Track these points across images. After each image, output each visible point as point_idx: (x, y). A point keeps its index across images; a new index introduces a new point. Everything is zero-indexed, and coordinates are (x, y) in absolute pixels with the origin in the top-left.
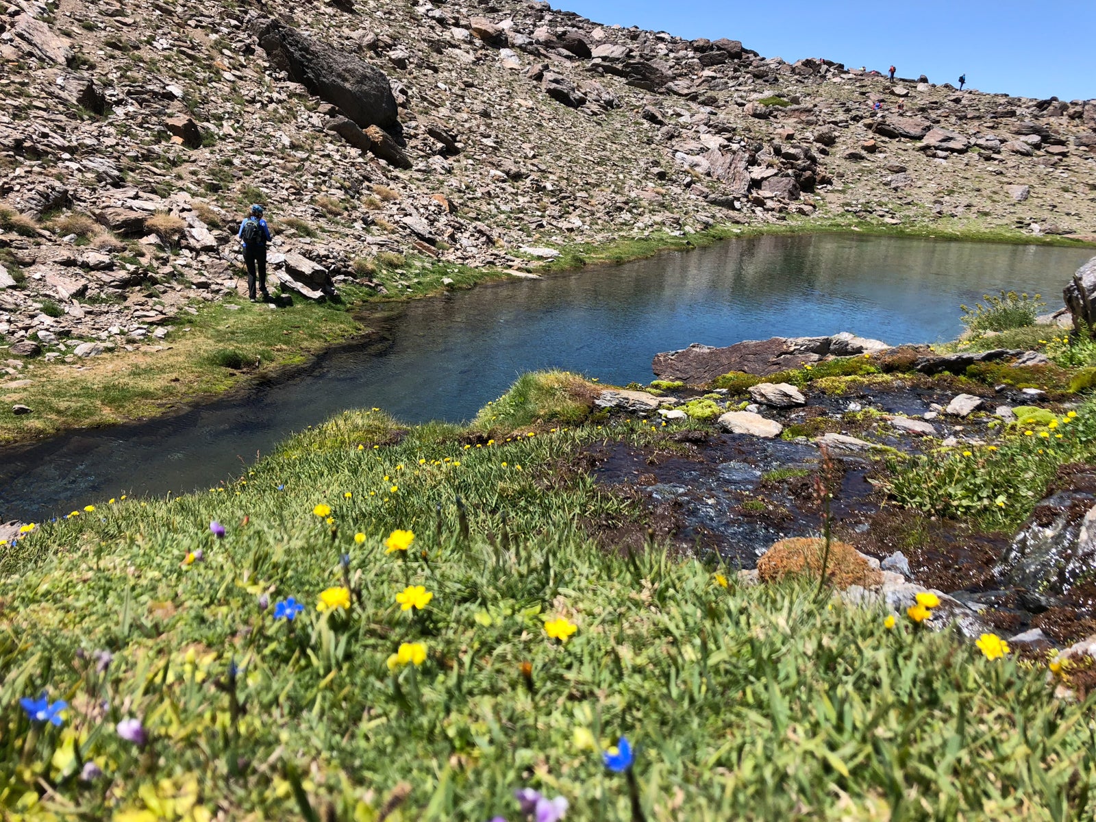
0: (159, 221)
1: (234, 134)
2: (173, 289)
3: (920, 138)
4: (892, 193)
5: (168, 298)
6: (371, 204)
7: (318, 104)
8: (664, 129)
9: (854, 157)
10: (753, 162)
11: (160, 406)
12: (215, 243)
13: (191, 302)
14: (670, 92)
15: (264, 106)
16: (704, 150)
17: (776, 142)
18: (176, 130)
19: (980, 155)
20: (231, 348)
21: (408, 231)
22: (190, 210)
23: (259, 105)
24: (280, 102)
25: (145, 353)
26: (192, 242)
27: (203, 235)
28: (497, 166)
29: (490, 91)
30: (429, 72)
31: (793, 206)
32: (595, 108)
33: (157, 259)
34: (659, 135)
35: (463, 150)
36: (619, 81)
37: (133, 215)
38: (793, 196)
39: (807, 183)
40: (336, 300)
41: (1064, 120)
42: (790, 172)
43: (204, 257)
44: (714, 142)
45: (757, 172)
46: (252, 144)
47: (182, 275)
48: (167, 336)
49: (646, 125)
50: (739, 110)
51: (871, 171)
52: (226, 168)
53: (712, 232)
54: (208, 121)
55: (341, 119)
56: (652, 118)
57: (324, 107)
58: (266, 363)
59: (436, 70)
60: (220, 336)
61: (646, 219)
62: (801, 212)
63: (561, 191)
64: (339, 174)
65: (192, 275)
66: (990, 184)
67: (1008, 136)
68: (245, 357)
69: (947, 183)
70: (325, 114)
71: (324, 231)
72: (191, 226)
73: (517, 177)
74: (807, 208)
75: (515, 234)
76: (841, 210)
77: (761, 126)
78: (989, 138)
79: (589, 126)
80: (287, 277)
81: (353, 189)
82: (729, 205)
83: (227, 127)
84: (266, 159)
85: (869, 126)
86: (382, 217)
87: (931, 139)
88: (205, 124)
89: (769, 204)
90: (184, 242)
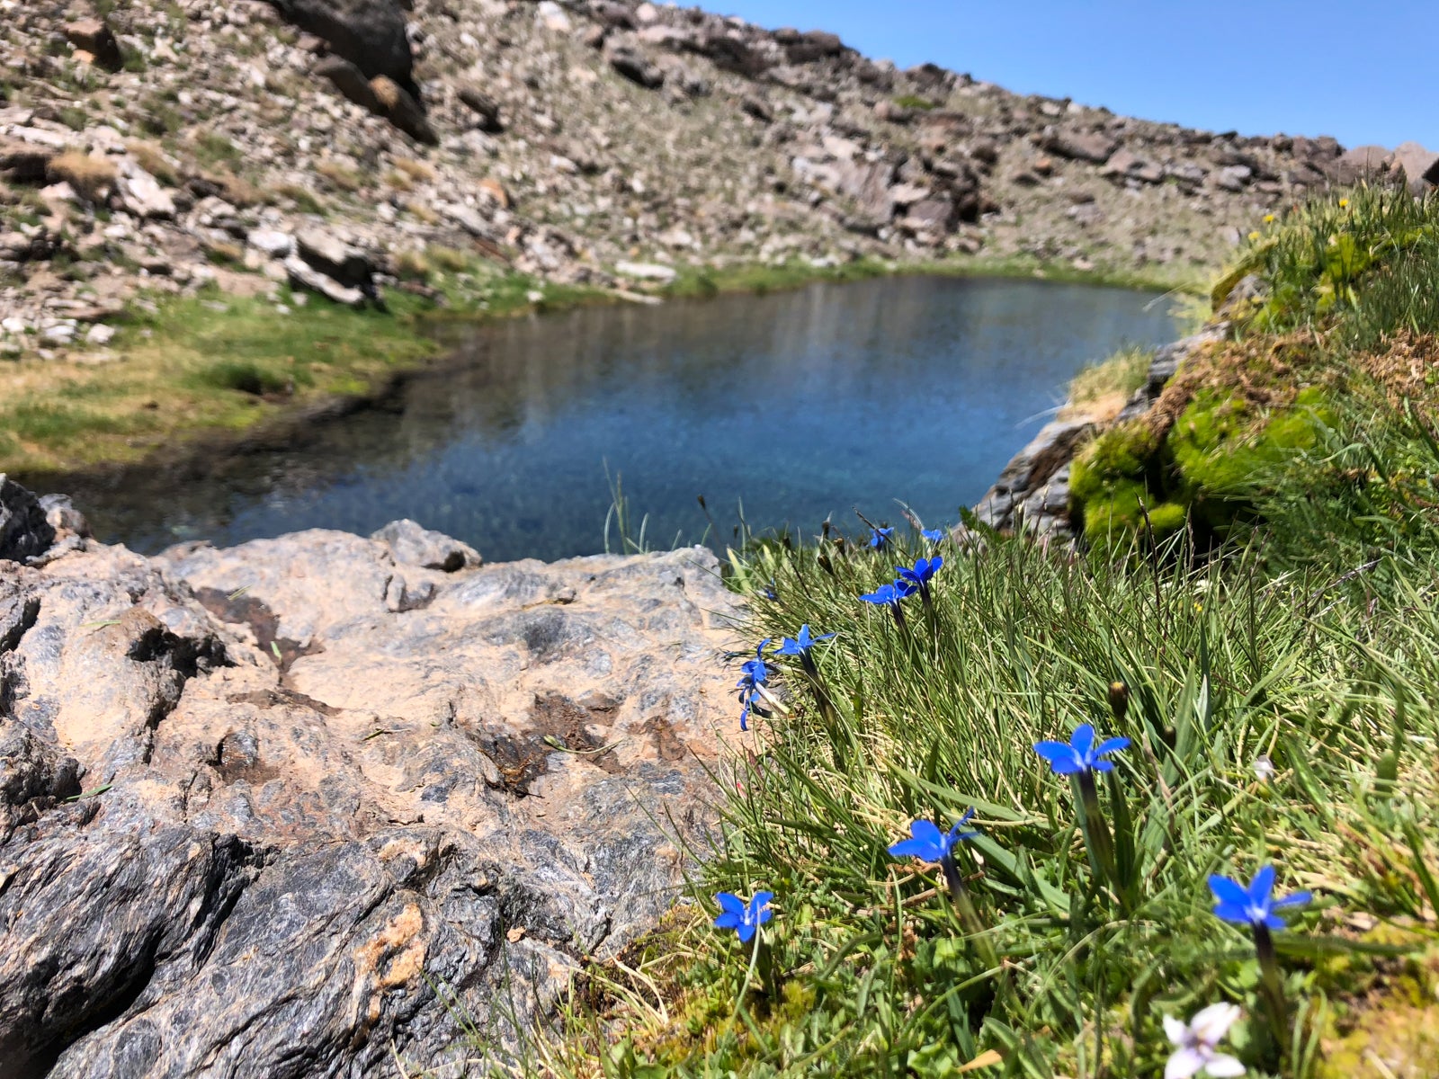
0: (73, 163)
1: (174, 58)
2: (107, 272)
3: (1102, 162)
4: (1080, 231)
5: (103, 285)
6: (396, 182)
7: (297, 36)
8: (774, 128)
9: (1025, 181)
10: (896, 179)
11: (135, 445)
12: (171, 208)
13: (143, 294)
14: (774, 81)
15: (215, 28)
16: (830, 159)
17: (926, 153)
18: (82, 41)
19: (1180, 188)
20: (238, 361)
21: (455, 226)
22: (122, 153)
23: (207, 25)
24: (238, 25)
25: (79, 365)
26: (130, 202)
27: (147, 194)
28: (563, 152)
29: (533, 56)
30: (446, 20)
31: (952, 243)
32: (677, 92)
33: (75, 222)
34: (768, 135)
35: (510, 127)
36: (704, 64)
37: (28, 149)
38: (951, 228)
39: (967, 212)
40: (381, 308)
41: (1270, 151)
42: (946, 194)
43: (155, 229)
44: (844, 148)
45: (903, 194)
46: (205, 76)
47: (119, 251)
48: (112, 342)
49: (748, 120)
50: (867, 111)
51: (1048, 201)
52: (170, 105)
53: (863, 264)
54: (131, 33)
55: (334, 62)
56: (756, 112)
57: (309, 41)
58: (303, 389)
59: (455, 19)
60: (207, 348)
61: (775, 242)
62: (964, 249)
63: (654, 194)
64: (344, 135)
65: (136, 253)
66: (1199, 225)
67: (1209, 166)
68: (269, 376)
69: (1147, 220)
70: (310, 52)
71: (337, 210)
72: (127, 177)
73: (590, 170)
74: (972, 245)
75: (605, 246)
76: (1016, 249)
77: (901, 135)
78: (1186, 168)
79: (675, 115)
80: (300, 267)
81: (368, 158)
82: (872, 232)
83: (162, 47)
84: (230, 101)
85: (1037, 144)
86: (417, 203)
87: (1119, 163)
88: (127, 38)
89: (922, 237)
90: (116, 202)
